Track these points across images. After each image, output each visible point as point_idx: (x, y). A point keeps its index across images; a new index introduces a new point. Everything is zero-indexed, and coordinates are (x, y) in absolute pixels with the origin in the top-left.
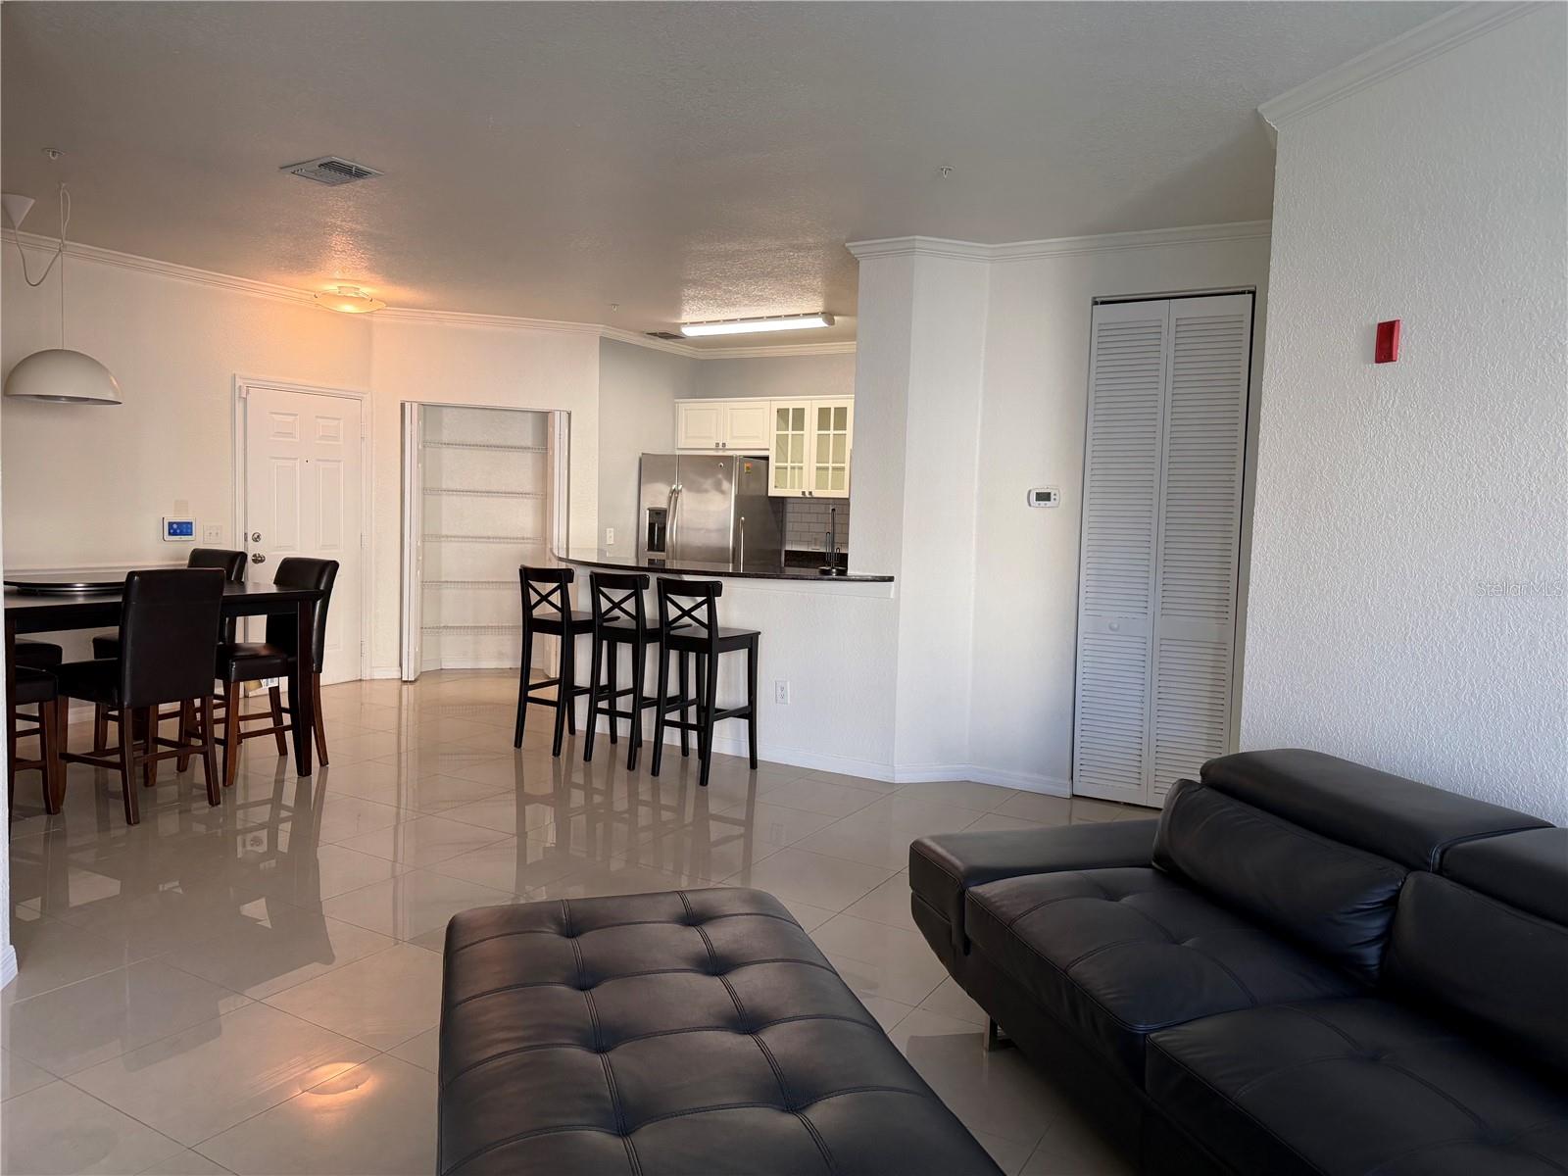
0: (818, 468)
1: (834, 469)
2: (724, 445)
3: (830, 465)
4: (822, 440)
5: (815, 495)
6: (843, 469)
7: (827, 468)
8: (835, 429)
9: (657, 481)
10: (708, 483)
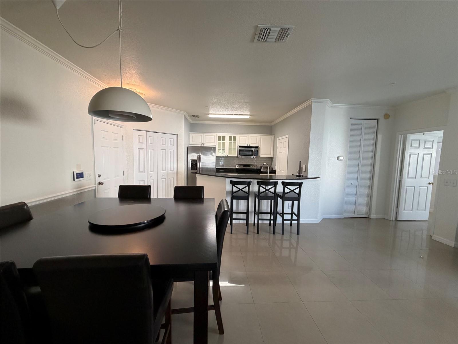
0: (229, 150)
1: (233, 150)
2: (204, 144)
3: (232, 149)
4: (230, 144)
5: (228, 156)
6: (235, 150)
7: (231, 150)
8: (233, 141)
9: (194, 153)
10: (209, 153)
